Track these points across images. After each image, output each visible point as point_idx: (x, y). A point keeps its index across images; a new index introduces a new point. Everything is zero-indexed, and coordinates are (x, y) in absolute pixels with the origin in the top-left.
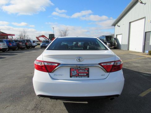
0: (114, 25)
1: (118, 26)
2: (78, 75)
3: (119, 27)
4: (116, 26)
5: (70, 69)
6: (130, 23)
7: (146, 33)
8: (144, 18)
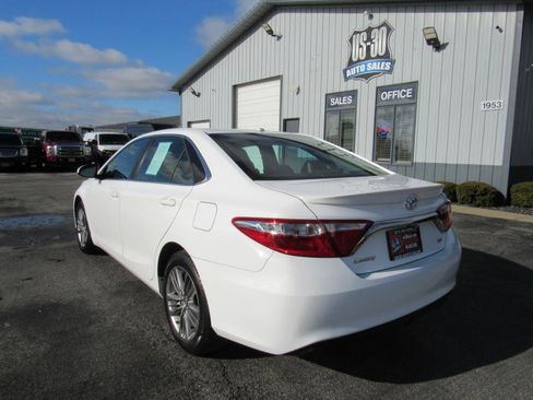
0: (180, 88)
1: (194, 93)
2: (403, 252)
3: (199, 95)
4: (187, 93)
5: (387, 233)
6: (235, 87)
7: (285, 121)
8: (279, 77)
